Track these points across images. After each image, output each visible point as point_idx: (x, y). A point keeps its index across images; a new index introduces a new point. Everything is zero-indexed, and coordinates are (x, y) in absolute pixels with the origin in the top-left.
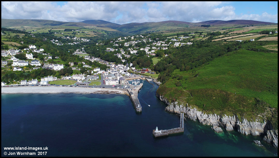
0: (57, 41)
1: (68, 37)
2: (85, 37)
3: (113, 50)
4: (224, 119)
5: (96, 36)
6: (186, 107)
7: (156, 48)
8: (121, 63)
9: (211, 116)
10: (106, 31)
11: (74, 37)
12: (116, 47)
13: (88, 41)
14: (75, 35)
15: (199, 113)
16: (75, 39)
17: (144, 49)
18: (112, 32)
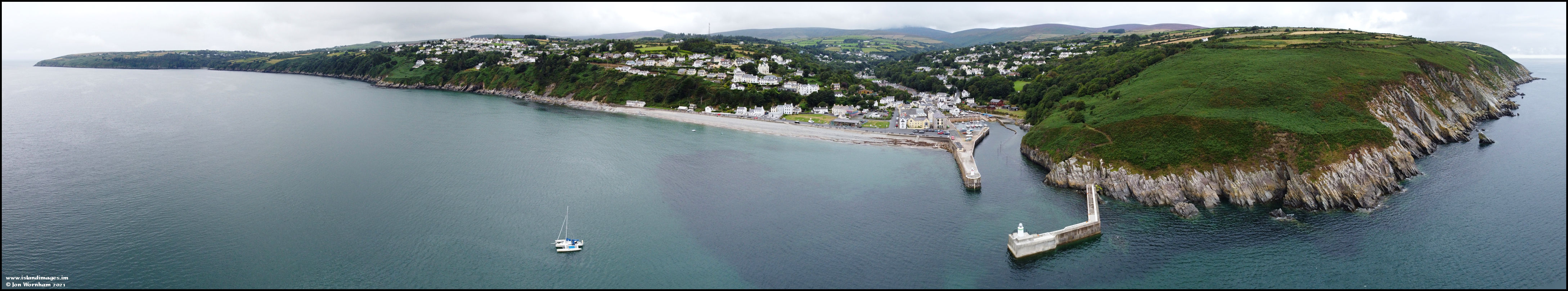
0: (827, 57)
1: (848, 53)
2: (880, 51)
3: (928, 69)
4: (1195, 180)
5: (901, 50)
6: (1098, 170)
7: (1021, 63)
8: (944, 90)
9: (1163, 180)
10: (921, 44)
11: (858, 51)
12: (937, 65)
13: (884, 58)
14: (862, 49)
15: (1133, 179)
16: (860, 55)
17: (995, 66)
18: (935, 44)
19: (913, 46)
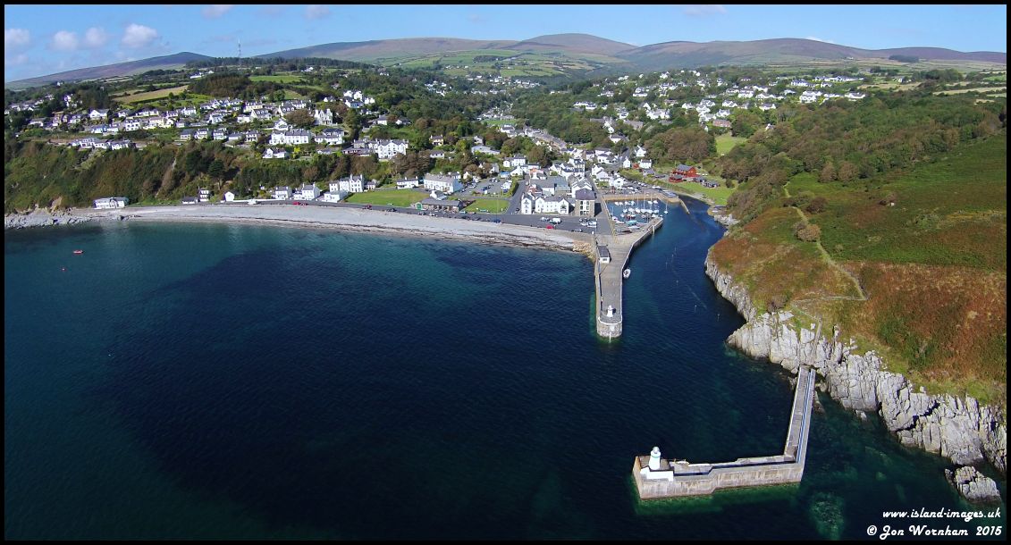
0: (445, 85)
1: (479, 78)
2: (527, 75)
3: (593, 108)
5: (558, 72)
6: (826, 343)
7: (735, 105)
9: (948, 407)
12: (606, 101)
13: (532, 86)
14: (501, 72)
16: (496, 80)
17: (693, 107)
18: (611, 64)
19: (577, 67)
